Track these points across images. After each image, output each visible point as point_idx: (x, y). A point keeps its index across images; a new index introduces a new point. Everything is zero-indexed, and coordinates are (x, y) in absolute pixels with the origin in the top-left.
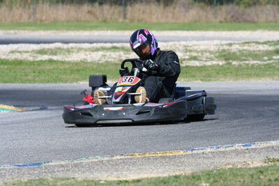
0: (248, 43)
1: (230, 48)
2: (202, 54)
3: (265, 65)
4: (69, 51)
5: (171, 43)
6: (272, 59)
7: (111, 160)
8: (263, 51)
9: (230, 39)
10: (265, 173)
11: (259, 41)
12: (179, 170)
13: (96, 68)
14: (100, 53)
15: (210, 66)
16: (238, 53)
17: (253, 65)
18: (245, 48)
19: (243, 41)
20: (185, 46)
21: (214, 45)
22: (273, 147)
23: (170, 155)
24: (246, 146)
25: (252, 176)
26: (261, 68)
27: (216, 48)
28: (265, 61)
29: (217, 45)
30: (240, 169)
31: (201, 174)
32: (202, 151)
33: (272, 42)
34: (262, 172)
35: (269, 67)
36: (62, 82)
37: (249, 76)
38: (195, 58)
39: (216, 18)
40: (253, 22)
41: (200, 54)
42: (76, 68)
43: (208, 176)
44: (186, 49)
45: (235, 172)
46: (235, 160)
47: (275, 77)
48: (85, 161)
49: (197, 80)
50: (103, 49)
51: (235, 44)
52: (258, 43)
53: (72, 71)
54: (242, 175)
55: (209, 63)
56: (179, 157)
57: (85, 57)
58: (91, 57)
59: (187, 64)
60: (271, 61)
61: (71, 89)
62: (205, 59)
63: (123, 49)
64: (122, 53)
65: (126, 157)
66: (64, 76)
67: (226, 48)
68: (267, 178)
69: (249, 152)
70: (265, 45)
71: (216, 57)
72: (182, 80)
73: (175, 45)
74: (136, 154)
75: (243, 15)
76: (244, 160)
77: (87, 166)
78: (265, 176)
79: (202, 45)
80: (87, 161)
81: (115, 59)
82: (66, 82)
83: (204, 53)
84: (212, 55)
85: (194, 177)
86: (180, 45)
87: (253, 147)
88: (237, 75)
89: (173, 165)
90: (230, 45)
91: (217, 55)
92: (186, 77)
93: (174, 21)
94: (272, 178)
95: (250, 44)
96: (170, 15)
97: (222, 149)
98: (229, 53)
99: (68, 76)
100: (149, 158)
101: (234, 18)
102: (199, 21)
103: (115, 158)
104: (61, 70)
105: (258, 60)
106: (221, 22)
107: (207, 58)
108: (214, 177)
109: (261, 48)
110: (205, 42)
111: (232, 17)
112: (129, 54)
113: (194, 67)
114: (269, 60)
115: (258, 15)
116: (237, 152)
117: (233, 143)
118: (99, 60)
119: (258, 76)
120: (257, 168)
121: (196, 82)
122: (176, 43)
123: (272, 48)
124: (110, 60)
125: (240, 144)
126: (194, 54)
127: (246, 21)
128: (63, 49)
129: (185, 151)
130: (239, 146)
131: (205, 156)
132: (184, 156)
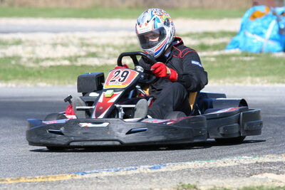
2: (103, 49)
5: (62, 35)
20: (81, 39)
22: (189, 170)
23: (54, 180)
24: (154, 168)
29: (123, 38)
32: (95, 175)
33: (197, 34)
38: (94, 55)
41: (100, 50)
44: (82, 43)
46: (139, 187)
56: (64, 183)
62: (106, 56)
69: (158, 177)
70: (187, 38)
73: (67, 37)
74: (7, 179)
76: (150, 186)
79: (103, 38)
86: (74, 37)
97: (122, 173)
106: (130, 8)
107: (110, 54)
110: (108, 34)
112: (6, 48)
116: (141, 177)
117: (137, 164)
122: (70, 35)
125: (146, 167)
126: (93, 50)
129: (73, 174)
130: (144, 169)
131: (99, 181)
132: (72, 181)
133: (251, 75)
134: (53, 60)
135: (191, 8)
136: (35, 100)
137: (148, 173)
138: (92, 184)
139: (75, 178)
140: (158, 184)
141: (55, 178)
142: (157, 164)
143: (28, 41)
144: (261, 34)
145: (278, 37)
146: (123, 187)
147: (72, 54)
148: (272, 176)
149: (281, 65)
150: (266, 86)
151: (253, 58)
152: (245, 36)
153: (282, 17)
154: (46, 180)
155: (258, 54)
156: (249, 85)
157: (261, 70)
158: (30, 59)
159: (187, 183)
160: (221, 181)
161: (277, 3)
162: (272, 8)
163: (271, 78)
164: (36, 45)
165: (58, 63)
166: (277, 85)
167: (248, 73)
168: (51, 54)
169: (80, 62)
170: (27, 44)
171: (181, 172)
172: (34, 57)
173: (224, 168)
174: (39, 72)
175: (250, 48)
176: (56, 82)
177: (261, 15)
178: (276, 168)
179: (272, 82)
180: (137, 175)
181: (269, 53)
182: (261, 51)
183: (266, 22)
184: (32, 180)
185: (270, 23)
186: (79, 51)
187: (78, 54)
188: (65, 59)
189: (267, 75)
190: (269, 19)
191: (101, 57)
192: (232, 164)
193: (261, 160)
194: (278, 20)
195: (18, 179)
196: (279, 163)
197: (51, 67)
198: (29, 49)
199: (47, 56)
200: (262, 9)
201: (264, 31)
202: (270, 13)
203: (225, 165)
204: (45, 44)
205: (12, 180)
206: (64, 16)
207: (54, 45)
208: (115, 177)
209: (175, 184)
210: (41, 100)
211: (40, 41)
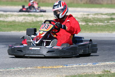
0: (97, 14)
1: (88, 16)
3: (106, 25)
4: (7, 16)
6: (109, 22)
7: (25, 70)
8: (105, 18)
9: (88, 12)
12: (60, 75)
13: (20, 25)
14: (23, 17)
16: (92, 19)
17: (99, 25)
18: (96, 16)
19: (95, 13)
22: (107, 65)
23: (56, 68)
24: (94, 64)
26: (103, 27)
27: (81, 16)
28: (105, 23)
29: (81, 15)
30: (90, 75)
32: (71, 66)
33: (110, 14)
34: (101, 76)
35: (107, 26)
36: (3, 31)
37: (97, 30)
39: (81, 1)
40: (100, 4)
42: (10, 24)
45: (87, 76)
46: (88, 71)
47: (110, 31)
48: (12, 69)
50: (24, 15)
51: (90, 14)
52: (102, 14)
53: (8, 26)
56: (60, 69)
57: (15, 19)
58: (18, 19)
60: (109, 24)
61: (7, 35)
63: (34, 15)
64: (33, 18)
65: (33, 68)
66: (4, 28)
67: (86, 16)
69: (95, 67)
70: (106, 15)
74: (38, 67)
76: (92, 71)
77: (13, 72)
80: (13, 69)
81: (30, 20)
82: (5, 31)
84: (79, 20)
87: (97, 65)
88: (91, 30)
89: (57, 73)
90: (88, 15)
91: (81, 20)
97: (81, 66)
98: (88, 19)
99: (6, 29)
100: (45, 69)
101: (91, 2)
102: (73, 3)
103: (27, 68)
104: (2, 25)
105: (102, 22)
106: (84, 4)
109: (104, 17)
110: (75, 13)
112: (37, 18)
114: (108, 23)
116: (89, 67)
117: (87, 63)
118: (22, 21)
119: (101, 30)
123: (109, 17)
124: (27, 21)
127: (97, 3)
128: (4, 15)
129: (63, 66)
130: (90, 64)
131: (73, 68)
132: (63, 68)
135: (107, 4)
137: (91, 66)
138: (70, 69)
139: (64, 67)
140: (95, 70)
142: (95, 62)
143: (45, 15)
146: (82, 71)
154: (53, 68)
164: (49, 17)
170: (45, 16)
171: (104, 66)
180: (87, 66)
184: (47, 68)
195: (42, 67)
205: (40, 67)
208: (79, 67)
209: (102, 70)
211: (50, 16)
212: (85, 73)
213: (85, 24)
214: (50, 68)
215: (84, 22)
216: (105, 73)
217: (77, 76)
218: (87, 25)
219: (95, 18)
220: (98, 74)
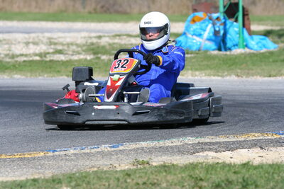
0: (119, 36)
1: (99, 41)
2: (68, 47)
5: (33, 35)
9: (99, 31)
10: (132, 177)
11: (131, 33)
12: (39, 173)
15: (76, 61)
16: (108, 47)
18: (117, 40)
19: (113, 34)
20: (49, 38)
21: (82, 38)
22: (142, 149)
23: (29, 156)
24: (113, 147)
25: (118, 180)
27: (83, 41)
29: (85, 38)
30: (106, 171)
31: (61, 178)
32: (64, 153)
34: (129, 175)
38: (60, 52)
39: (84, 8)
40: (125, 13)
41: (65, 48)
43: (69, 180)
44: (50, 42)
45: (99, 175)
46: (101, 163)
49: (62, 75)
51: (104, 36)
54: (107, 178)
55: (76, 58)
56: (39, 159)
59: (52, 58)
62: (71, 53)
67: (95, 41)
68: (135, 181)
69: (117, 154)
71: (84, 51)
72: (46, 76)
73: (38, 37)
75: (114, 5)
76: (111, 162)
78: (133, 180)
79: (69, 38)
83: (71, 46)
84: (79, 49)
85: (54, 181)
86: (44, 37)
87: (121, 148)
89: (32, 167)
90: (100, 37)
91: (84, 48)
92: (50, 72)
93: (37, 10)
94: (140, 181)
95: (122, 37)
96: (34, 4)
97: (87, 151)
98: (98, 47)
100: (5, 160)
101: (105, 9)
102: (65, 11)
106: (90, 13)
107: (74, 52)
108: (76, 181)
110: (72, 34)
111: (102, 7)
113: (58, 61)
115: (130, 6)
116: (102, 153)
117: (99, 144)
120: (124, 171)
121: (61, 77)
122: (40, 35)
125: (107, 146)
126: (60, 47)
127: (117, 12)
129: (45, 152)
130: (105, 148)
132: (45, 158)
133: (192, 69)
134: (26, 55)
136: (11, 89)
137: (108, 151)
138: (61, 160)
139: (47, 155)
140: (117, 160)
141: (31, 155)
142: (115, 143)
143: (5, 40)
144: (200, 35)
145: (213, 38)
146: (88, 163)
147: (42, 51)
148: (212, 154)
149: (216, 61)
150: (204, 78)
151: (193, 55)
152: (186, 37)
153: (216, 21)
154: (23, 156)
155: (197, 52)
156: (190, 77)
157: (199, 65)
158: (7, 55)
159: (141, 160)
160: (169, 158)
161: (213, 9)
162: (209, 14)
163: (208, 72)
164: (12, 44)
165: (31, 59)
166: (213, 78)
167: (189, 67)
168: (25, 51)
169: (48, 58)
170: (4, 42)
171: (136, 150)
172: (11, 53)
173: (171, 147)
174: (14, 66)
175: (190, 47)
176: (29, 74)
177: (200, 19)
178: (215, 147)
179: (209, 75)
180: (98, 153)
181: (206, 51)
182: (199, 50)
183: (203, 25)
184: (11, 157)
185: (207, 26)
186: (48, 49)
187: (47, 51)
188: (36, 55)
189: (204, 70)
190: (207, 23)
191: (67, 54)
192: (179, 144)
193: (202, 140)
194: (214, 24)
196: (217, 143)
197: (24, 61)
198: (6, 46)
199: (22, 53)
200: (200, 14)
201: (202, 33)
202: (207, 18)
203: (172, 145)
204: (19, 42)
206: (35, 20)
207: (27, 44)
208: (81, 154)
209: (132, 160)
210: (16, 89)
211: (15, 40)
212: (93, 167)
213: (93, 59)
214: (17, 157)
215: (90, 54)
216: (139, 166)
217: (77, 174)
218: (97, 61)
219: (114, 44)
220: (123, 168)
